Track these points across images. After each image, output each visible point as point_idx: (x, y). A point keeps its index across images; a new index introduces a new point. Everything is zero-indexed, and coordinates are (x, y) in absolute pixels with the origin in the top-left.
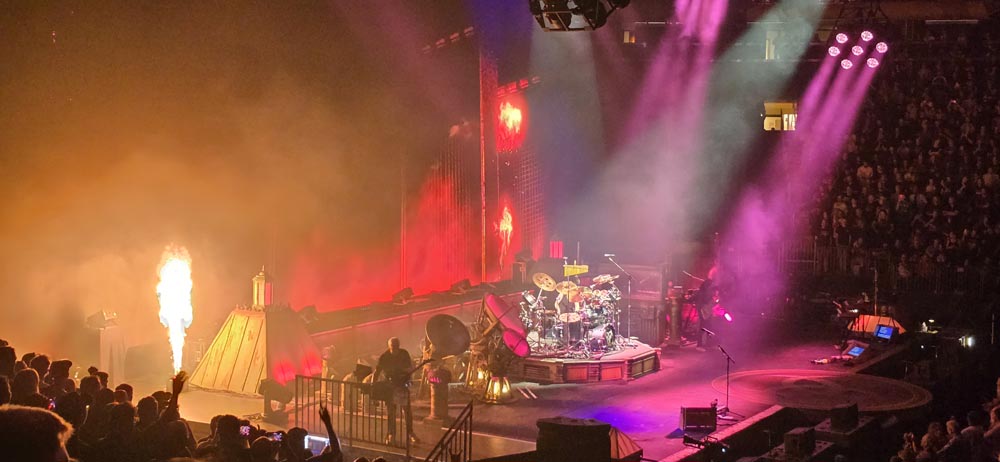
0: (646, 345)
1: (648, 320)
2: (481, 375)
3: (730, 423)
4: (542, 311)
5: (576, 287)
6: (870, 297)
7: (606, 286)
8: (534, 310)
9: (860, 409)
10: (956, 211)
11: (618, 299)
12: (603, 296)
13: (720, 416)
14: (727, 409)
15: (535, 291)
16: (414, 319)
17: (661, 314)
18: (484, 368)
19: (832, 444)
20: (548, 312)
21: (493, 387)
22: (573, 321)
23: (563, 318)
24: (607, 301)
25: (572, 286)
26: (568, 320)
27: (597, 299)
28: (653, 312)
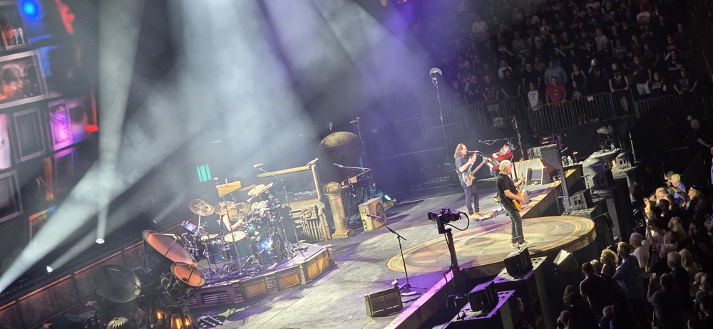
0: (315, 245)
1: (312, 220)
2: (159, 316)
3: (413, 298)
4: (205, 237)
5: (234, 205)
6: (514, 143)
7: (262, 197)
8: (198, 237)
9: (531, 253)
10: (573, 44)
12: (262, 207)
13: (403, 294)
14: (409, 286)
15: (193, 219)
16: (76, 277)
17: (323, 210)
18: (162, 309)
19: (511, 292)
20: (211, 236)
21: (175, 324)
22: (237, 239)
23: (228, 238)
24: (267, 211)
25: (230, 205)
26: (234, 240)
27: (257, 213)
28: (314, 211)
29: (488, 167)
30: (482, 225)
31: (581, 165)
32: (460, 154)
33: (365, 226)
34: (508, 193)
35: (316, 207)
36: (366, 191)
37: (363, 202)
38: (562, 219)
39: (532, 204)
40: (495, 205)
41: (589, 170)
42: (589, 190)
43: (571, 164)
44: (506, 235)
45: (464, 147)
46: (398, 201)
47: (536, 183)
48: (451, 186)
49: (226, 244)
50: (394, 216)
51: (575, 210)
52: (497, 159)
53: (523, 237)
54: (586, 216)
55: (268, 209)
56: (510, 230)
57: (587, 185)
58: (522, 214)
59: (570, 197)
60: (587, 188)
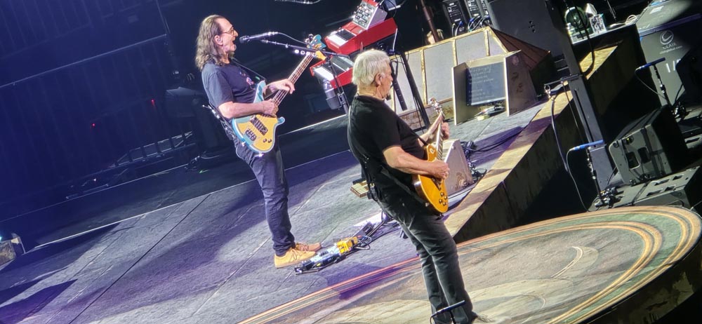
29: (317, 82)
30: (331, 282)
31: (633, 27)
32: (214, 54)
34: (395, 156)
38: (595, 219)
39: (487, 185)
40: (360, 206)
41: (664, 40)
42: (669, 108)
43: (600, 30)
44: (413, 303)
45: (224, 23)
46: (28, 242)
47: (487, 110)
48: (202, 164)
50: (22, 296)
51: (633, 184)
52: (343, 49)
53: (467, 305)
54: (673, 199)
56: (422, 286)
57: (661, 93)
58: (453, 224)
59: (607, 141)
60: (663, 103)
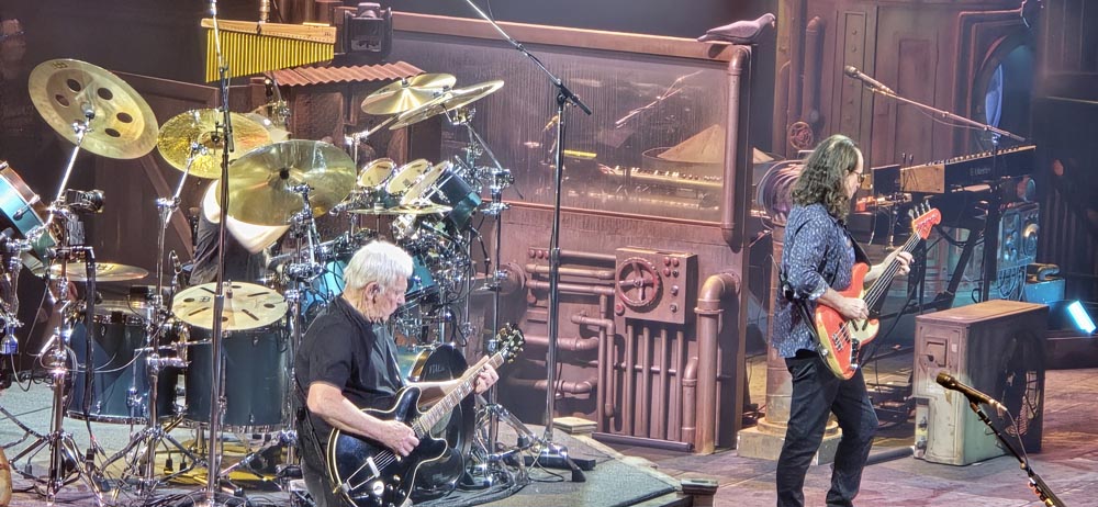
1: (655, 328)
4: (77, 270)
7: (428, 138)
11: (495, 207)
17: (726, 296)
20: (108, 270)
22: (238, 322)
23: (192, 306)
24: (433, 218)
25: (247, 133)
26: (218, 319)
27: (377, 209)
28: (680, 284)
33: (919, 433)
35: (693, 263)
36: (978, 250)
37: (944, 302)
49: (173, 335)
55: (441, 210)
